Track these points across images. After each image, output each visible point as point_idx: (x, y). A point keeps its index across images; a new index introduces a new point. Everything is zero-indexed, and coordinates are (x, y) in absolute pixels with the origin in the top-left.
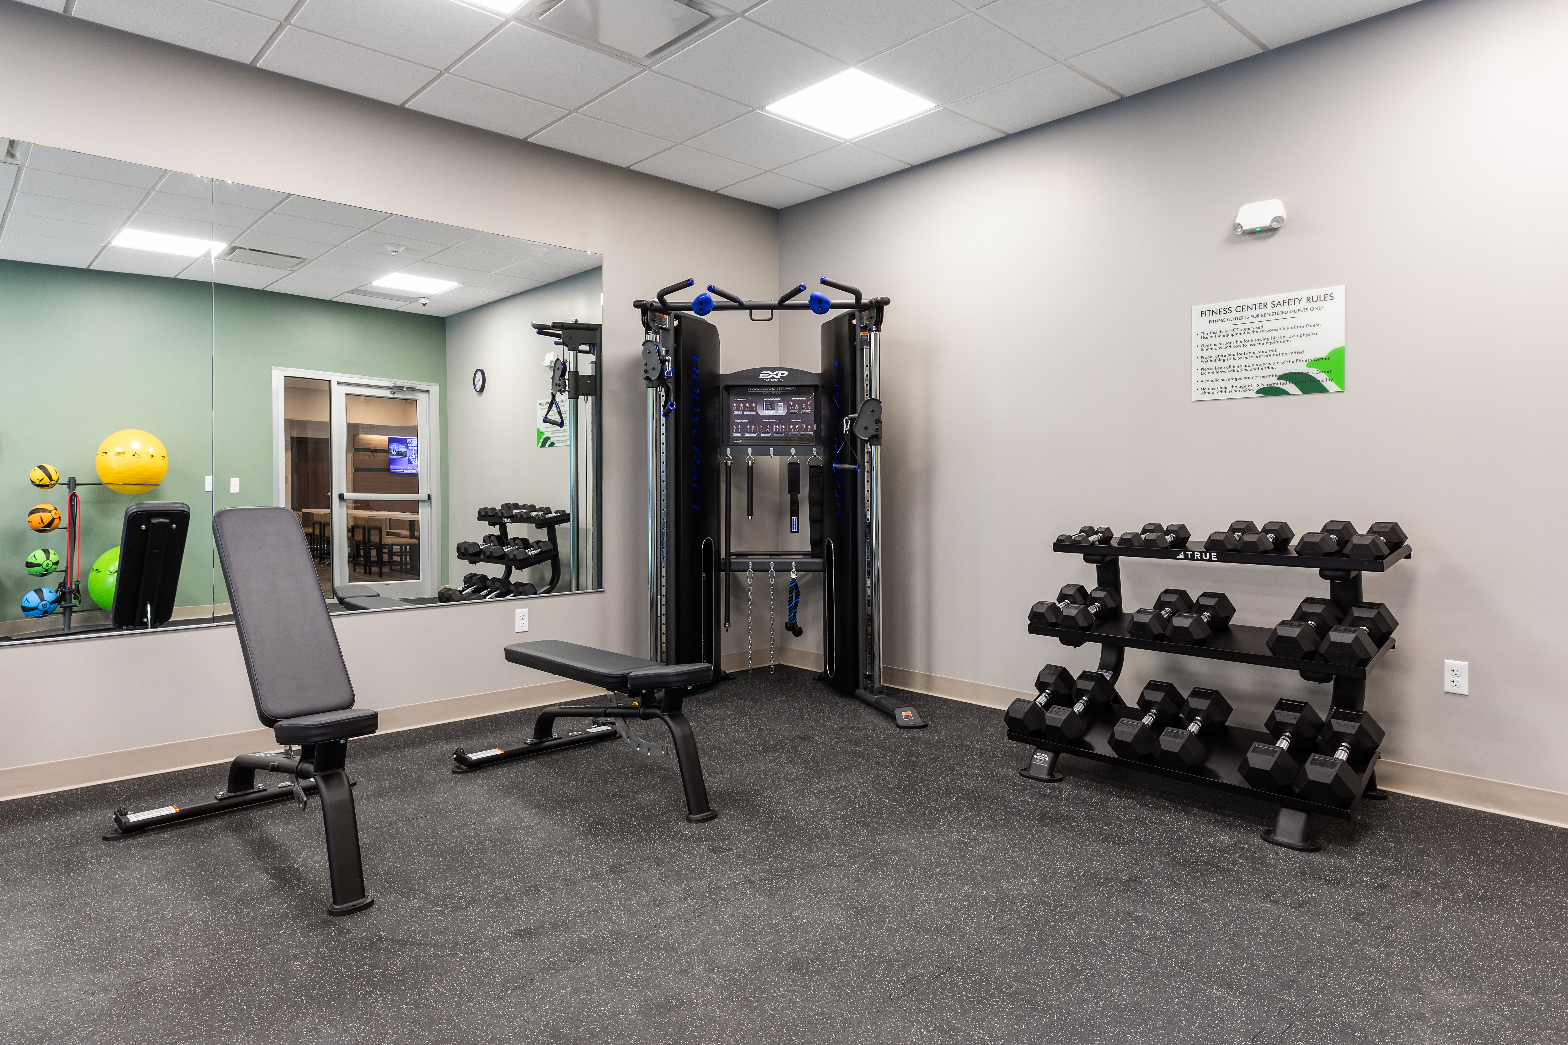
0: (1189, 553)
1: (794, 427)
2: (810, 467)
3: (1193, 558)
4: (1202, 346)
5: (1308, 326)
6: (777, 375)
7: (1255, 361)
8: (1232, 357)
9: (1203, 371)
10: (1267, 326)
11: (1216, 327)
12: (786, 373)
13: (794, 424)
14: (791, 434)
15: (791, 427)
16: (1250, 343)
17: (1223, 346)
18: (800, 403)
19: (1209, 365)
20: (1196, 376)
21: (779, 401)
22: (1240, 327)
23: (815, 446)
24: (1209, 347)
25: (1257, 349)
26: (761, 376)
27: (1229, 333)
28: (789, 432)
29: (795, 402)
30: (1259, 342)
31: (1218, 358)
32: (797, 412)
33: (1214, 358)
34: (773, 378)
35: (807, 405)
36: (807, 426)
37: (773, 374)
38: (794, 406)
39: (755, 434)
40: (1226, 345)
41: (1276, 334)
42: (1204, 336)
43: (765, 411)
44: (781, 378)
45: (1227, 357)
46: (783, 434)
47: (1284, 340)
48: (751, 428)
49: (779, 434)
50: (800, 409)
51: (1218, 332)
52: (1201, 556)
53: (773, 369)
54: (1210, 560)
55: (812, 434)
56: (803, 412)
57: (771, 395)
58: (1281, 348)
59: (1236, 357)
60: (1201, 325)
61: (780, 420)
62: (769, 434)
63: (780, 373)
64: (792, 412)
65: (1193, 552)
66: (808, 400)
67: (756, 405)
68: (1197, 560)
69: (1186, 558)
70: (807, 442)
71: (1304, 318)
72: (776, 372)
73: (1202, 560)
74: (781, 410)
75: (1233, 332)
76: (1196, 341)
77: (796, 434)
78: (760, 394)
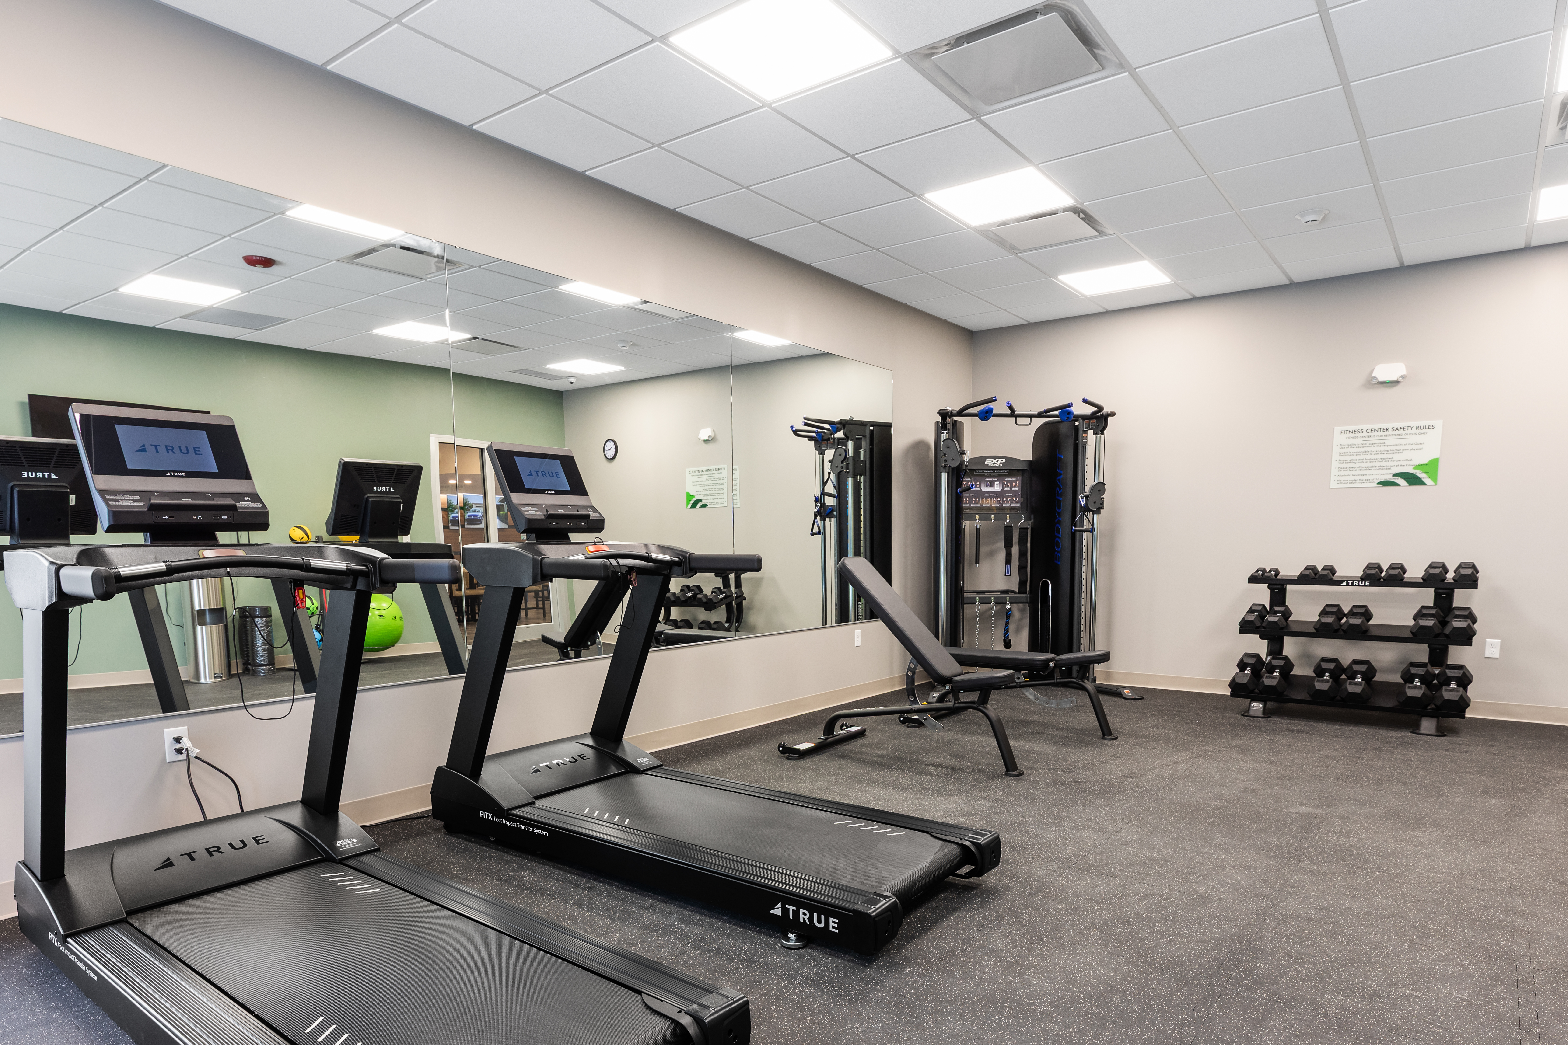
0: (1350, 582)
1: (1007, 500)
2: (1020, 529)
3: (1352, 585)
4: (1340, 453)
5: (1416, 444)
6: (997, 461)
7: (1377, 464)
8: (1362, 461)
9: (1340, 469)
10: (1388, 442)
11: (1351, 441)
12: (1004, 460)
13: (1007, 497)
14: (1004, 505)
15: (1005, 499)
16: (1375, 452)
17: (1355, 454)
18: (1011, 482)
19: (1344, 465)
20: (1334, 472)
21: (996, 481)
22: (1369, 442)
23: (1023, 513)
24: (1345, 454)
25: (1380, 456)
26: (986, 463)
27: (1360, 446)
28: (1003, 503)
29: (1008, 482)
30: (1382, 453)
31: (1351, 461)
32: (1009, 489)
33: (1348, 461)
34: (995, 463)
35: (1016, 484)
36: (1016, 499)
37: (995, 461)
38: (1007, 484)
39: (979, 505)
40: (1358, 453)
41: (1394, 448)
42: (1342, 446)
43: (986, 488)
44: (1001, 463)
45: (1357, 461)
46: (998, 505)
47: (1399, 452)
48: (976, 500)
49: (996, 505)
50: (1011, 486)
51: (1352, 445)
52: (1359, 584)
53: (995, 457)
54: (1365, 585)
55: (1019, 505)
56: (1013, 489)
57: (990, 476)
58: (1396, 457)
59: (1365, 461)
60: (1339, 439)
61: (996, 494)
62: (989, 505)
63: (1000, 460)
64: (1005, 489)
65: (1353, 581)
66: (1017, 480)
67: (980, 483)
68: (1356, 585)
69: (1348, 585)
70: (1015, 510)
71: (1413, 439)
72: (997, 460)
73: (1359, 585)
74: (997, 487)
75: (1363, 445)
76: (1336, 449)
77: (1008, 505)
78: (983, 475)
